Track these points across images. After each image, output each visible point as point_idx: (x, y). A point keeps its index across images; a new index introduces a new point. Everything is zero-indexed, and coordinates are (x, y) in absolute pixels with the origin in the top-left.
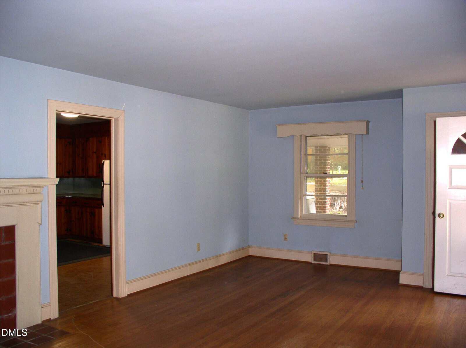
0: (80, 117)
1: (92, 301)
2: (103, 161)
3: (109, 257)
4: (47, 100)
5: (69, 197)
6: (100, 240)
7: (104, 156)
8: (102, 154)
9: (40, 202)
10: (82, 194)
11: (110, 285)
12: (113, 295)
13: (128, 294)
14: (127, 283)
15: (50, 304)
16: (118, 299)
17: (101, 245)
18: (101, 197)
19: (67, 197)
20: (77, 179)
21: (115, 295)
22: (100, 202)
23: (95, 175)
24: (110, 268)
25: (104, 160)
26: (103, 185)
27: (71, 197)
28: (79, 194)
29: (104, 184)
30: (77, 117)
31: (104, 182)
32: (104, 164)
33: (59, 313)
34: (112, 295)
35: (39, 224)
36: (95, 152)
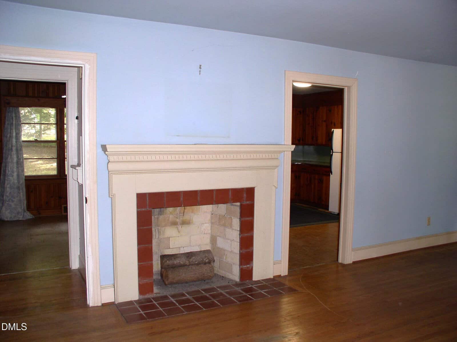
0: (312, 86)
1: (318, 264)
2: (332, 130)
3: (336, 224)
4: (284, 71)
5: (299, 164)
6: (327, 207)
7: (333, 125)
8: (331, 123)
9: (277, 167)
10: (311, 161)
11: (337, 251)
12: (339, 260)
13: (353, 261)
14: (353, 250)
15: (281, 262)
16: (343, 265)
17: (327, 211)
18: (329, 165)
19: (297, 163)
20: (306, 147)
21: (340, 261)
22: (328, 170)
23: (324, 143)
24: (337, 234)
25: (334, 129)
26: (331, 153)
27: (300, 163)
28: (308, 161)
29: (333, 152)
30: (310, 86)
31: (333, 150)
32: (333, 132)
33: (289, 272)
34: (337, 260)
35: (275, 188)
36: (325, 121)
